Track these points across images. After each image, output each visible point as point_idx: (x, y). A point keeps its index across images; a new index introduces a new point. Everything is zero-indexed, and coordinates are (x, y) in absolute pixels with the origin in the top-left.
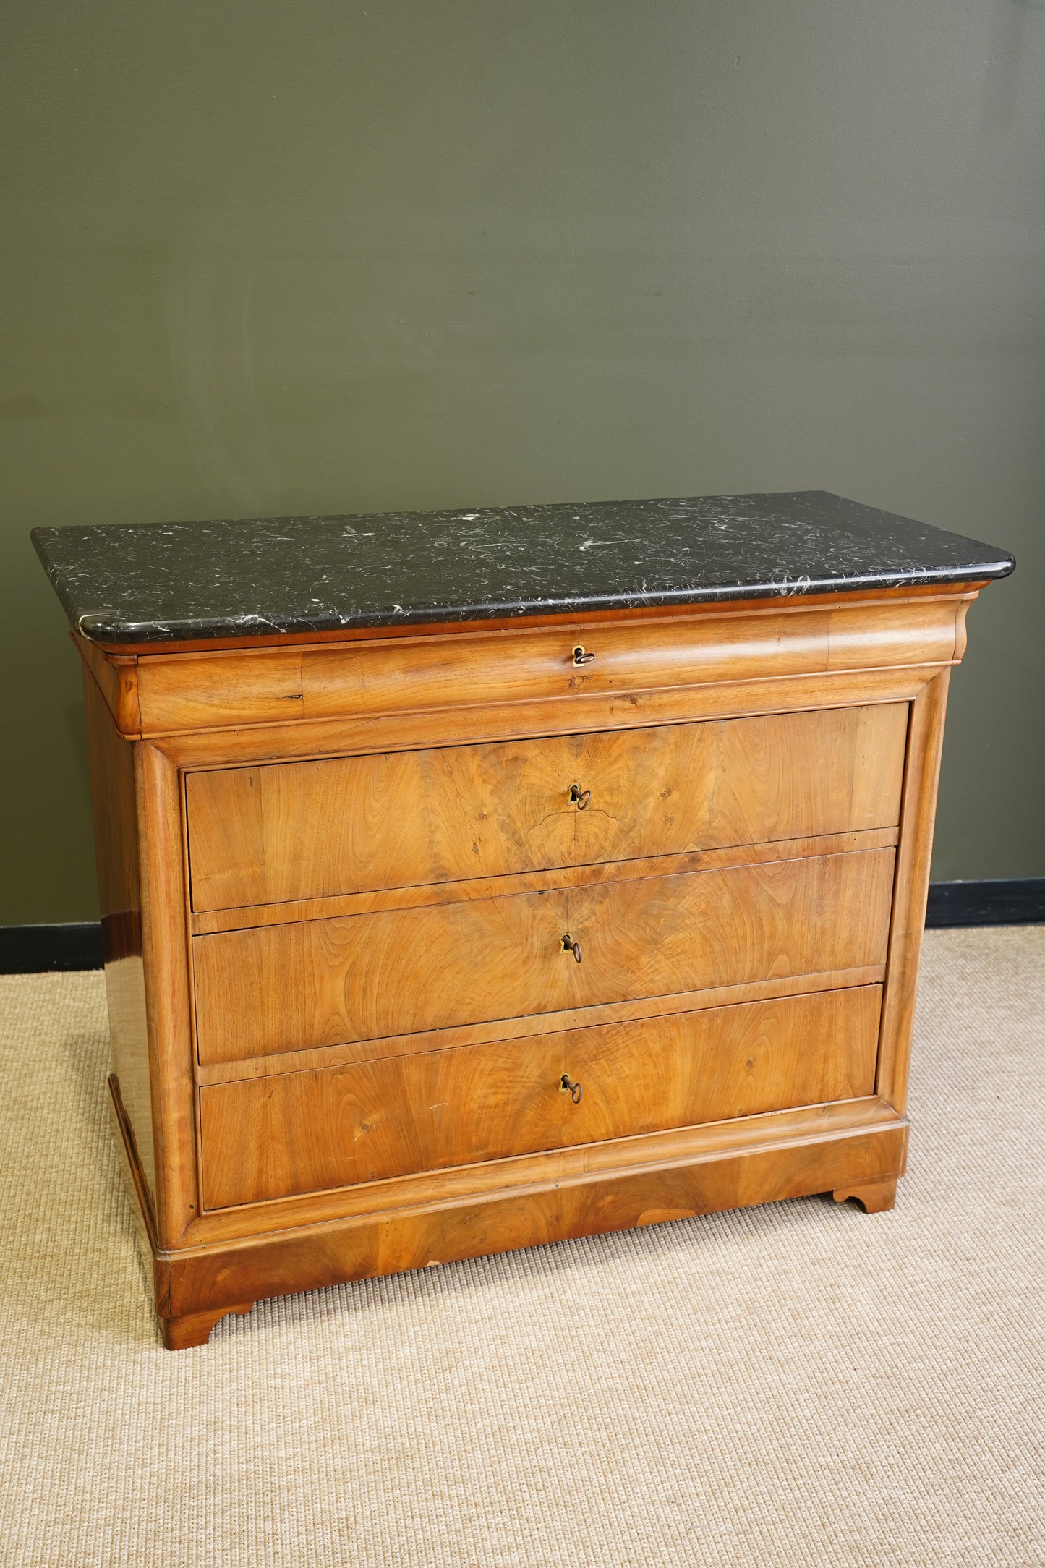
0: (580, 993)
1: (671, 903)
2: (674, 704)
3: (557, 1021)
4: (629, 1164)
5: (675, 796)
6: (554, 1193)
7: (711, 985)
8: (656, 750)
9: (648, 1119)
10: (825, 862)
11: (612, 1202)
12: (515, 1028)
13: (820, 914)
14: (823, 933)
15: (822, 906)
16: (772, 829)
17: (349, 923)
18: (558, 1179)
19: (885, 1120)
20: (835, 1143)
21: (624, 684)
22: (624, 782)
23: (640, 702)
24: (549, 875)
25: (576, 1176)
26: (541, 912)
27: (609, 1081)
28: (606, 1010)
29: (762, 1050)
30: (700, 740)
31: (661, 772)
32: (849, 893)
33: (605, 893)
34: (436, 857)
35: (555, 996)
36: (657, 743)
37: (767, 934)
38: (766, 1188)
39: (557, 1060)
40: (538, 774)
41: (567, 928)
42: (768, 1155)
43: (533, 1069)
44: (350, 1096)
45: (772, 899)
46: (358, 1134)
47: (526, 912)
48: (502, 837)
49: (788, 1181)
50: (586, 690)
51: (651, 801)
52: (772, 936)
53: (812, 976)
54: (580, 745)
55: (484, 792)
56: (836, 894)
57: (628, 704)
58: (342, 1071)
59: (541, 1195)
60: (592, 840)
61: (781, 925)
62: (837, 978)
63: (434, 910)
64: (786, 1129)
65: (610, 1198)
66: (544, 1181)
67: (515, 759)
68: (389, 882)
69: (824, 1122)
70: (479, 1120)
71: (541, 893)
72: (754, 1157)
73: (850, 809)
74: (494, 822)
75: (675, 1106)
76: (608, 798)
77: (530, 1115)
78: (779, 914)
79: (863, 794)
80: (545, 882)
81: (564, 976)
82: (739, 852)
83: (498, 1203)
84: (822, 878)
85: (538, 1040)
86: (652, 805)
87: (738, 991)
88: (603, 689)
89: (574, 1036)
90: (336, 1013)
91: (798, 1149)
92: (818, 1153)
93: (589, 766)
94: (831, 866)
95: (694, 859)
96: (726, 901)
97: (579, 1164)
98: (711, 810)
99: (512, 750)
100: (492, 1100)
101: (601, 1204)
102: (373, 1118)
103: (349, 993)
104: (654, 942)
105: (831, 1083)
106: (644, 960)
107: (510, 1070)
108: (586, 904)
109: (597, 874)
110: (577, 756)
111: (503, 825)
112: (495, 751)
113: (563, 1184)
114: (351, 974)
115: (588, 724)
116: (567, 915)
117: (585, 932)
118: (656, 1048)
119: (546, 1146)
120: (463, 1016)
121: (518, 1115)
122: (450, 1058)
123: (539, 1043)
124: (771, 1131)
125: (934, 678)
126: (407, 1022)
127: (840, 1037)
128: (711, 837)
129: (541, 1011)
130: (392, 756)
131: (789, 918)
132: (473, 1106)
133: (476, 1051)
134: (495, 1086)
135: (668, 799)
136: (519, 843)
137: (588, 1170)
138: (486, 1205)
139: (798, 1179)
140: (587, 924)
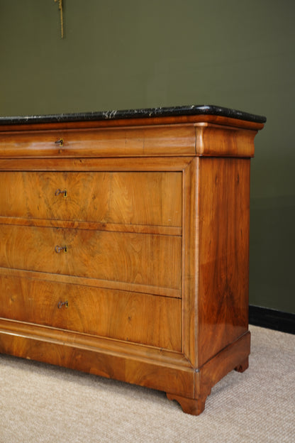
0: (71, 271)
1: (98, 241)
2: (95, 164)
3: (63, 279)
4: (88, 345)
5: (97, 199)
6: (62, 346)
7: (114, 280)
8: (89, 181)
9: (94, 329)
10: (153, 237)
11: (81, 358)
12: (51, 277)
13: (152, 259)
14: (154, 268)
15: (152, 256)
16: (131, 219)
17: (7, 226)
18: (65, 341)
19: (185, 366)
20: (163, 368)
21: (75, 153)
22: (80, 191)
23: (83, 162)
24: (59, 222)
25: (70, 342)
26: (57, 235)
27: (81, 308)
28: (79, 279)
29: (134, 314)
30: (104, 179)
31: (92, 190)
32: (164, 253)
33: (76, 233)
34: (28, 209)
35: (63, 269)
36: (90, 178)
37: (132, 263)
38: (136, 377)
39: (65, 294)
40: (54, 184)
41: (64, 243)
42: (136, 362)
43: (57, 294)
44: (8, 287)
45: (133, 249)
46: (11, 302)
47: (53, 235)
48: (46, 206)
49: (145, 377)
50: (64, 155)
51: (90, 200)
52: (134, 265)
53: (151, 287)
54: (66, 176)
55: (40, 188)
56: (158, 252)
57: (79, 162)
58: (6, 277)
59: (59, 345)
60: (71, 212)
61: (137, 261)
62: (162, 291)
63: (28, 227)
64: (144, 354)
65: (80, 356)
66: (61, 340)
67: (48, 178)
68: (17, 215)
69: (160, 357)
70: (42, 310)
71: (57, 228)
72: (130, 360)
73: (162, 216)
74: (43, 200)
75: (103, 328)
76: (75, 196)
77: (57, 313)
78: (136, 256)
79: (166, 210)
80: (57, 224)
81: (65, 261)
82: (119, 226)
83: (46, 343)
84: (152, 244)
85: (59, 284)
86: (89, 202)
87: (123, 285)
88: (69, 155)
89: (69, 286)
90: (4, 256)
91: (147, 364)
92: (156, 370)
93: (69, 183)
94: (155, 239)
95: (104, 226)
96: (116, 246)
97: (73, 339)
98: (109, 207)
99: (47, 175)
100: (46, 303)
101: (77, 357)
102: (15, 297)
103: (7, 250)
104: (93, 255)
105: (163, 340)
106: (90, 262)
107: (51, 293)
108: (70, 236)
109: (73, 224)
110: (65, 180)
111: (45, 202)
112: (42, 175)
113: (66, 344)
114: (7, 244)
115: (68, 168)
116: (65, 238)
117: (70, 246)
118: (95, 300)
119: (62, 326)
120: (37, 268)
121: (53, 311)
122: (34, 282)
123: (59, 285)
124: (139, 352)
125: (190, 162)
126: (22, 265)
127: (165, 319)
128: (110, 218)
129: (59, 273)
130: (16, 173)
131: (140, 258)
132: (40, 303)
133: (41, 283)
134: (47, 297)
135: (95, 201)
136: (50, 209)
137: (75, 342)
138: (42, 342)
139: (148, 378)
140: (72, 243)
